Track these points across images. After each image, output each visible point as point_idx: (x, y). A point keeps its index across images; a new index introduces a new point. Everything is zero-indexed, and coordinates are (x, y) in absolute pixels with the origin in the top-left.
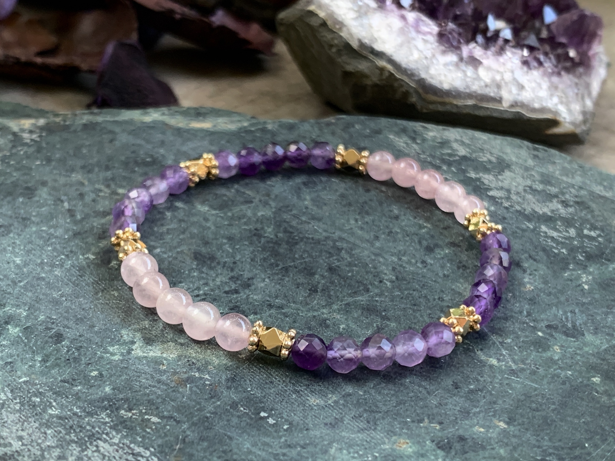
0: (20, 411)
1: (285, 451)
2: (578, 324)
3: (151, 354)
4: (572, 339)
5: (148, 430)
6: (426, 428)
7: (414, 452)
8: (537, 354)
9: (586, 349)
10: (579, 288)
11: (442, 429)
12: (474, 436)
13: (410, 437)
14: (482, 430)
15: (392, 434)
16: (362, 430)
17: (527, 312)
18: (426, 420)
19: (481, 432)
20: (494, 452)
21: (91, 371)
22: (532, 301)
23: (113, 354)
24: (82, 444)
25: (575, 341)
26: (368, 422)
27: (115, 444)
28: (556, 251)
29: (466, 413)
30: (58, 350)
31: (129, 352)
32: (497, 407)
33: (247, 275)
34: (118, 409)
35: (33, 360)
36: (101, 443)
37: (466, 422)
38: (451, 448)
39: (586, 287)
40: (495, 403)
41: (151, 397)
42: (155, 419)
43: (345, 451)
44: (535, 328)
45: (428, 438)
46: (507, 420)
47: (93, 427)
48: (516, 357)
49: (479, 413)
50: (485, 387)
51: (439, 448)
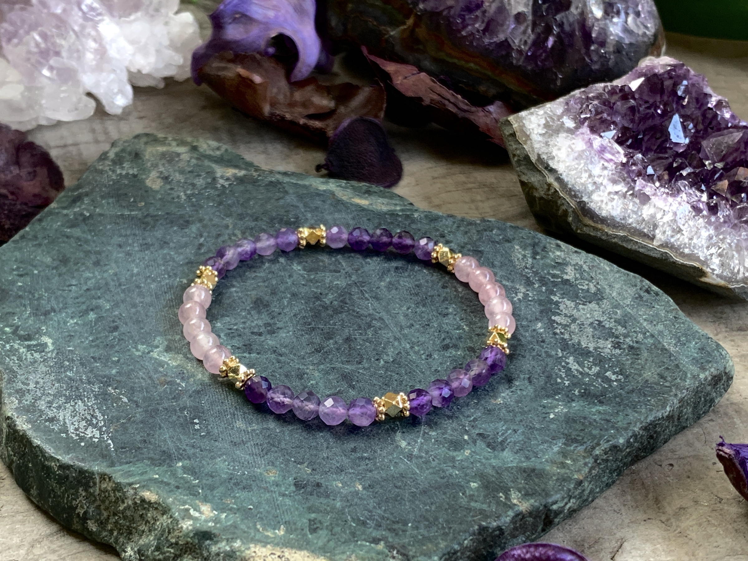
0: (51, 367)
1: (187, 448)
2: (509, 441)
3: (162, 358)
4: (489, 450)
5: (115, 405)
6: (300, 469)
7: (273, 481)
8: (447, 451)
9: (493, 461)
10: (544, 415)
11: (311, 474)
12: (329, 487)
13: (282, 470)
14: (340, 485)
15: (271, 464)
16: (253, 454)
17: (474, 418)
18: (305, 464)
19: (337, 486)
20: (332, 502)
21: (114, 357)
22: (489, 412)
23: (138, 350)
24: (68, 399)
25: (489, 452)
26: (262, 451)
27: (88, 406)
28: (559, 380)
29: (341, 470)
30: (107, 337)
31: (149, 353)
32: (369, 474)
33: (279, 325)
34: (109, 386)
35: (87, 338)
36: (80, 402)
37: (334, 476)
38: (303, 488)
39: (552, 416)
40: (370, 471)
41: (136, 385)
42: (125, 400)
43: (227, 463)
44: (466, 432)
45: (294, 476)
46: (367, 485)
47: (84, 391)
48: (425, 447)
49: (350, 473)
50: (376, 458)
51: (295, 485)
